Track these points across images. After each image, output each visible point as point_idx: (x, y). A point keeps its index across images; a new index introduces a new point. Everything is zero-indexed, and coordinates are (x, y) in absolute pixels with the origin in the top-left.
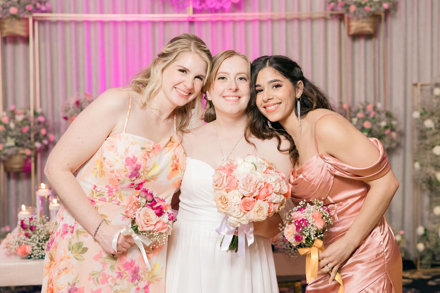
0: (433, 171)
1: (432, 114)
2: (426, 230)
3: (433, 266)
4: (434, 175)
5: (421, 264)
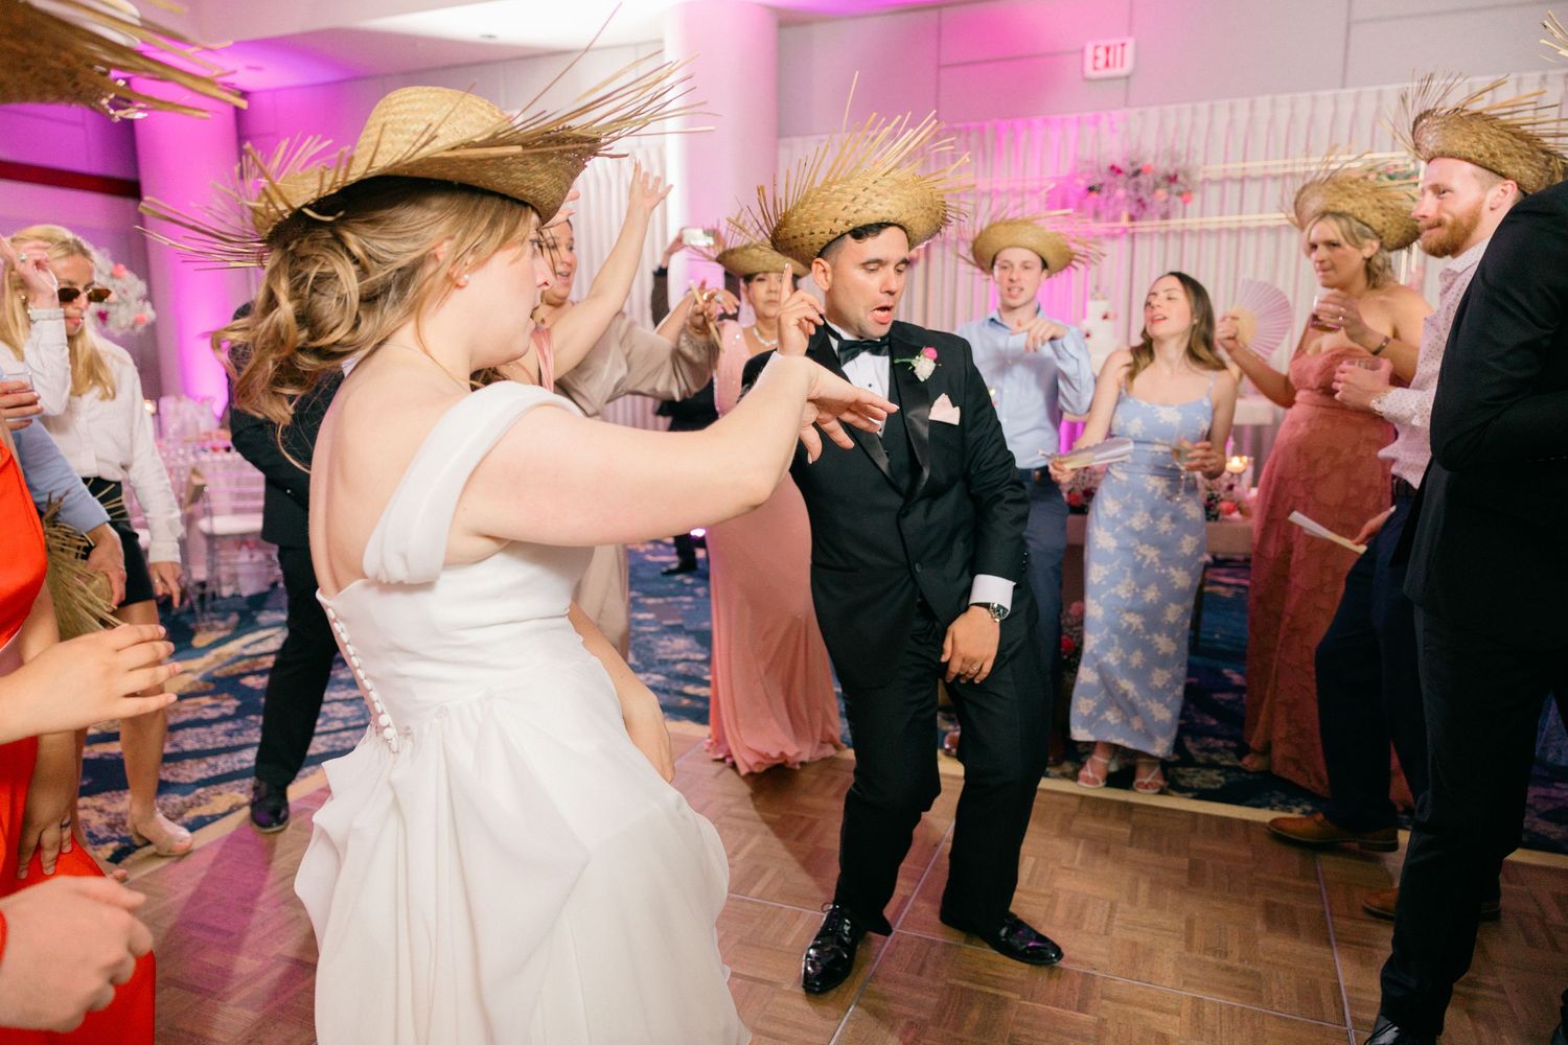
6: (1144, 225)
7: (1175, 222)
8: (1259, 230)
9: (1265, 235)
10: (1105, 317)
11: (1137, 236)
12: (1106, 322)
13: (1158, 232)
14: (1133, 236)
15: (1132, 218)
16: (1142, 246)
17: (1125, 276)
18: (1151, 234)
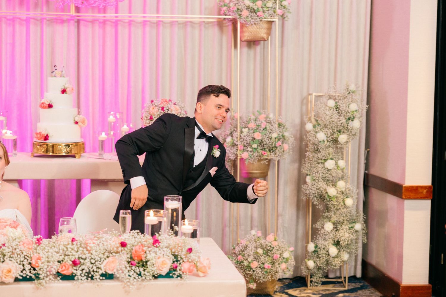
0: (325, 186)
1: (325, 126)
2: (316, 247)
3: (324, 283)
4: (325, 190)
5: (311, 281)
6: (88, 15)
7: (110, 15)
8: (172, 24)
9: (176, 29)
10: (64, 91)
11: (82, 23)
12: (65, 94)
13: (97, 20)
14: (78, 22)
15: (78, 9)
16: (87, 31)
17: (74, 54)
18: (93, 22)
